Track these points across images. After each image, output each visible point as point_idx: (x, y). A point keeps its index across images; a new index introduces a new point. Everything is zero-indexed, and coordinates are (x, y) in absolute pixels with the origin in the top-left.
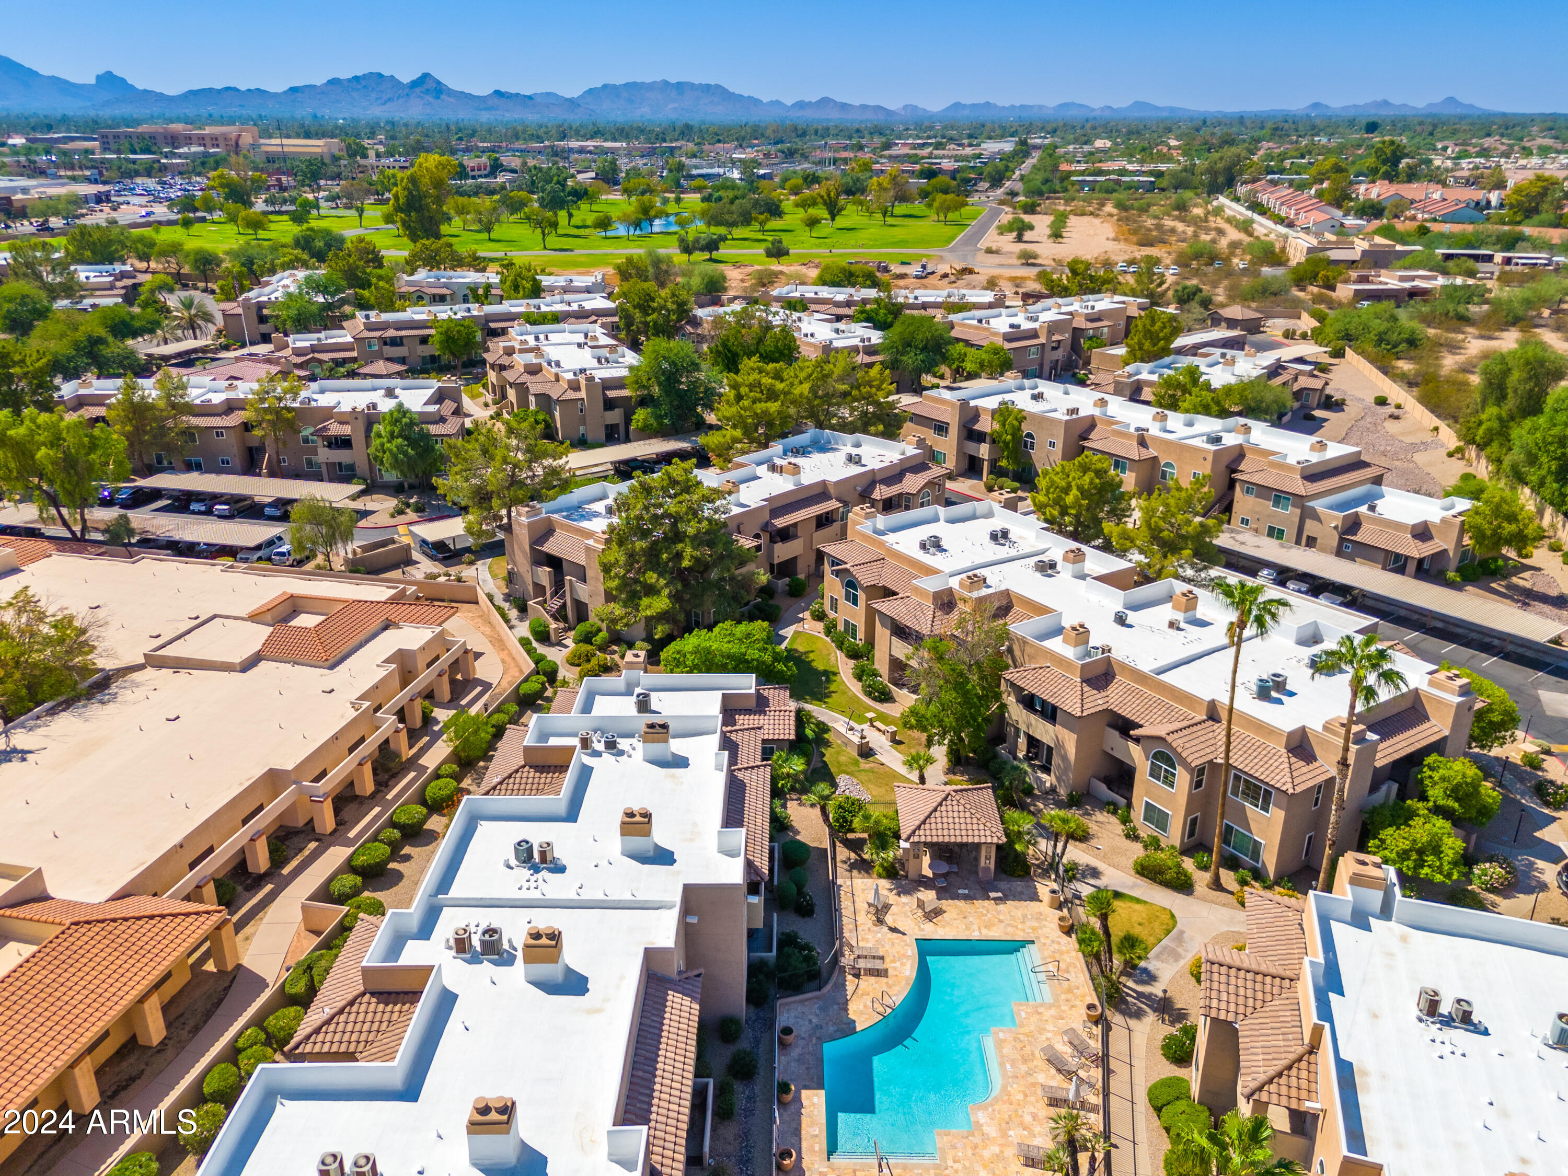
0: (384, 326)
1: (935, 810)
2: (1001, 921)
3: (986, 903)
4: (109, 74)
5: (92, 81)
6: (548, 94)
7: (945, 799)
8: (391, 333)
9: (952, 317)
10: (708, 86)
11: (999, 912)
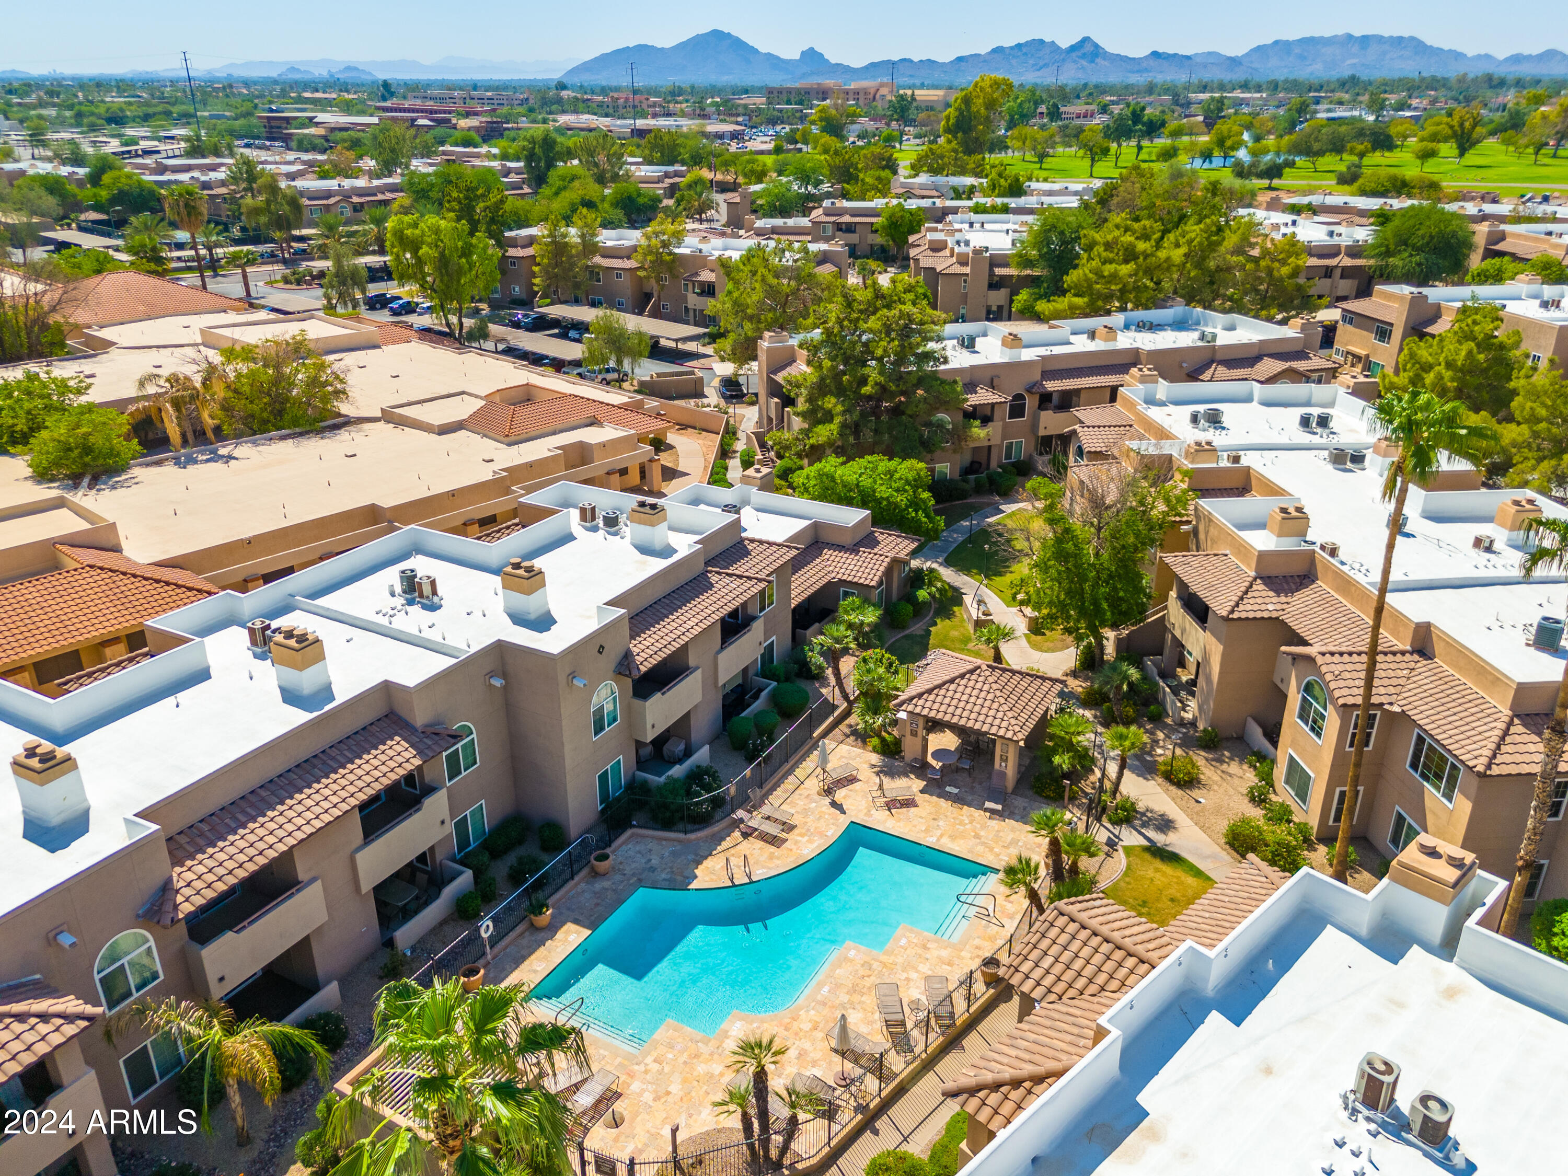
0: (841, 212)
1: (952, 681)
2: (977, 836)
3: (978, 814)
4: (812, 49)
5: (798, 57)
6: (1209, 53)
7: (972, 672)
8: (847, 219)
9: (1503, 227)
10: (1400, 39)
11: (982, 827)
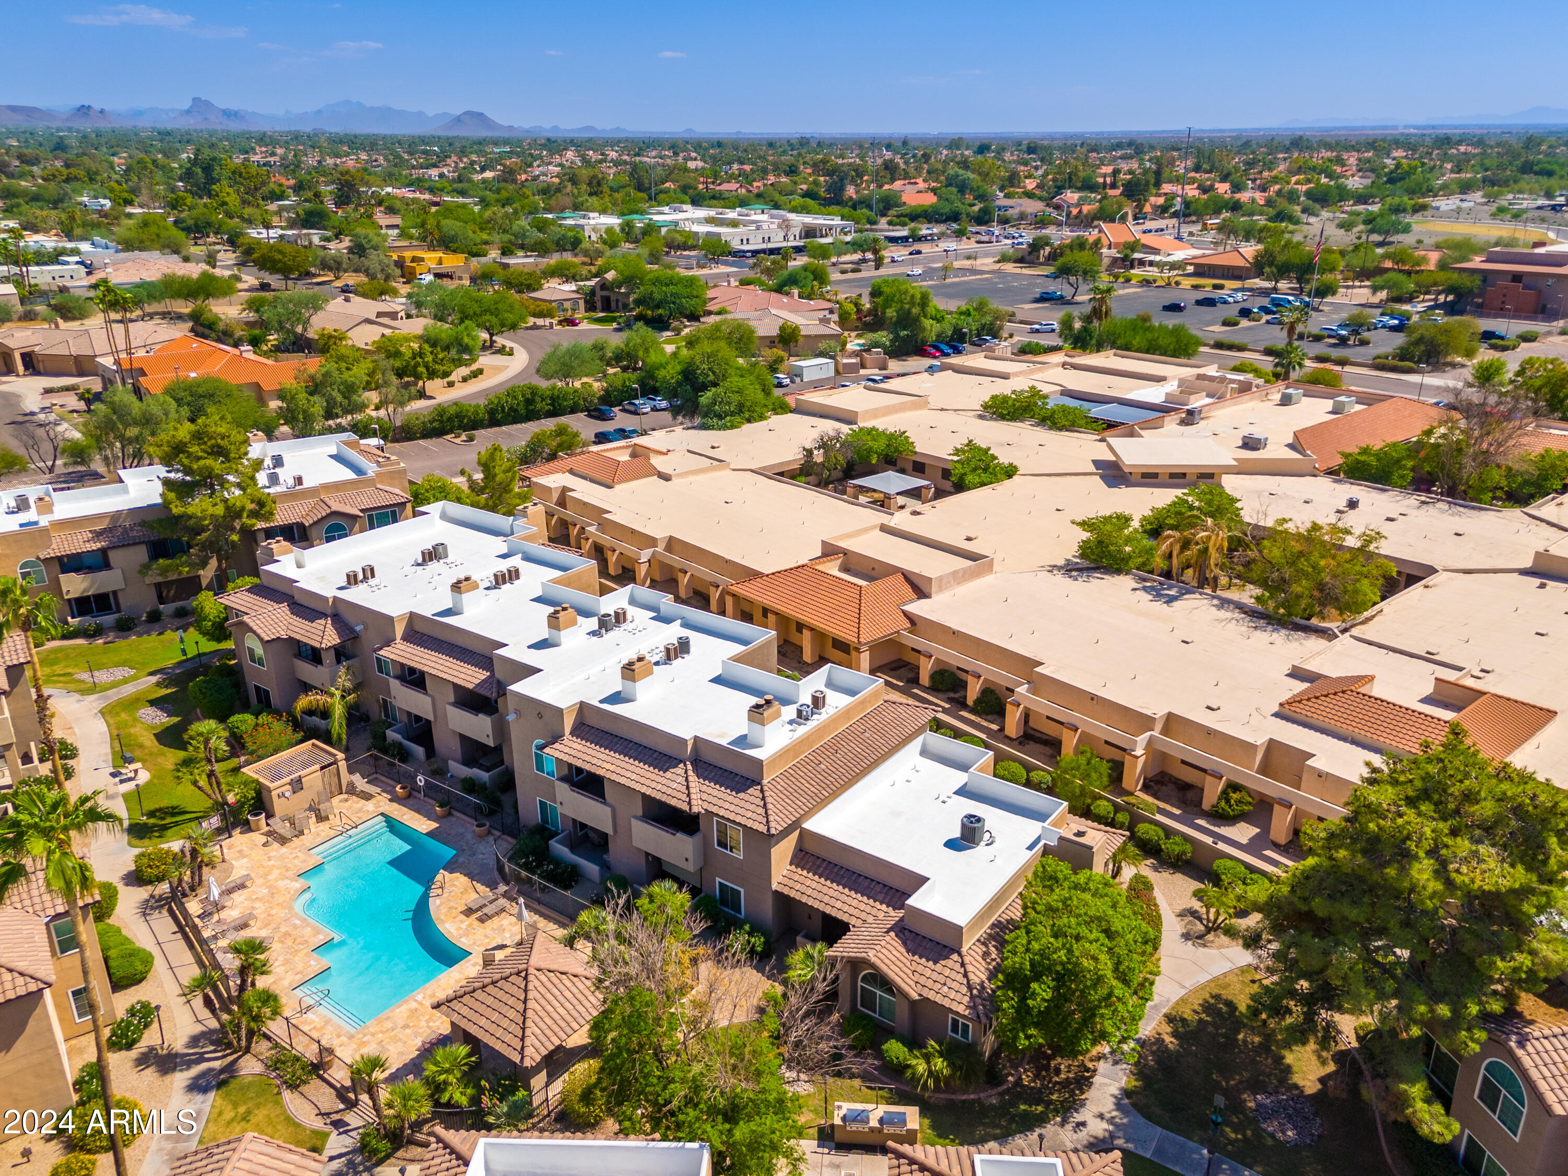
11: (416, 1035)
